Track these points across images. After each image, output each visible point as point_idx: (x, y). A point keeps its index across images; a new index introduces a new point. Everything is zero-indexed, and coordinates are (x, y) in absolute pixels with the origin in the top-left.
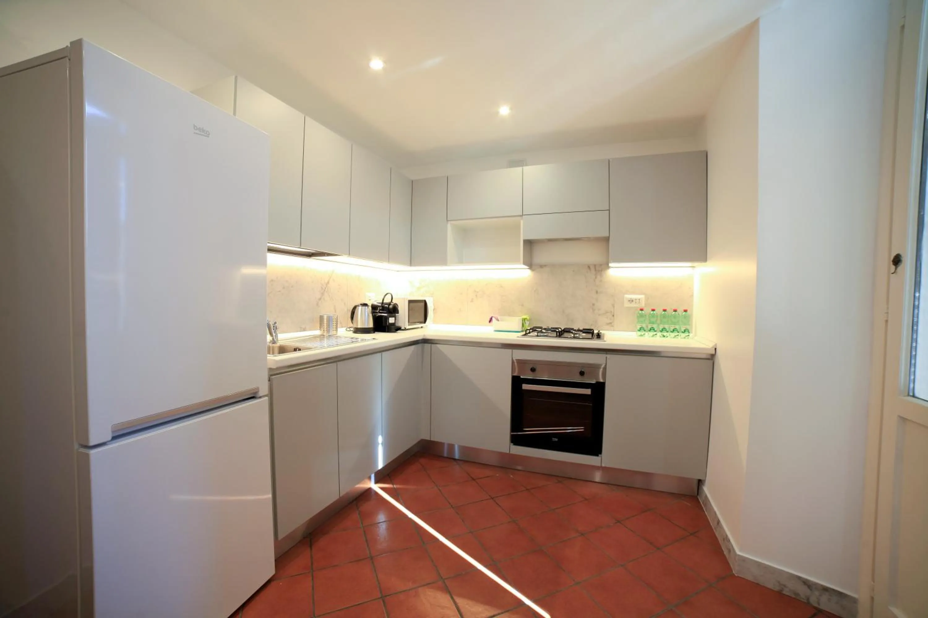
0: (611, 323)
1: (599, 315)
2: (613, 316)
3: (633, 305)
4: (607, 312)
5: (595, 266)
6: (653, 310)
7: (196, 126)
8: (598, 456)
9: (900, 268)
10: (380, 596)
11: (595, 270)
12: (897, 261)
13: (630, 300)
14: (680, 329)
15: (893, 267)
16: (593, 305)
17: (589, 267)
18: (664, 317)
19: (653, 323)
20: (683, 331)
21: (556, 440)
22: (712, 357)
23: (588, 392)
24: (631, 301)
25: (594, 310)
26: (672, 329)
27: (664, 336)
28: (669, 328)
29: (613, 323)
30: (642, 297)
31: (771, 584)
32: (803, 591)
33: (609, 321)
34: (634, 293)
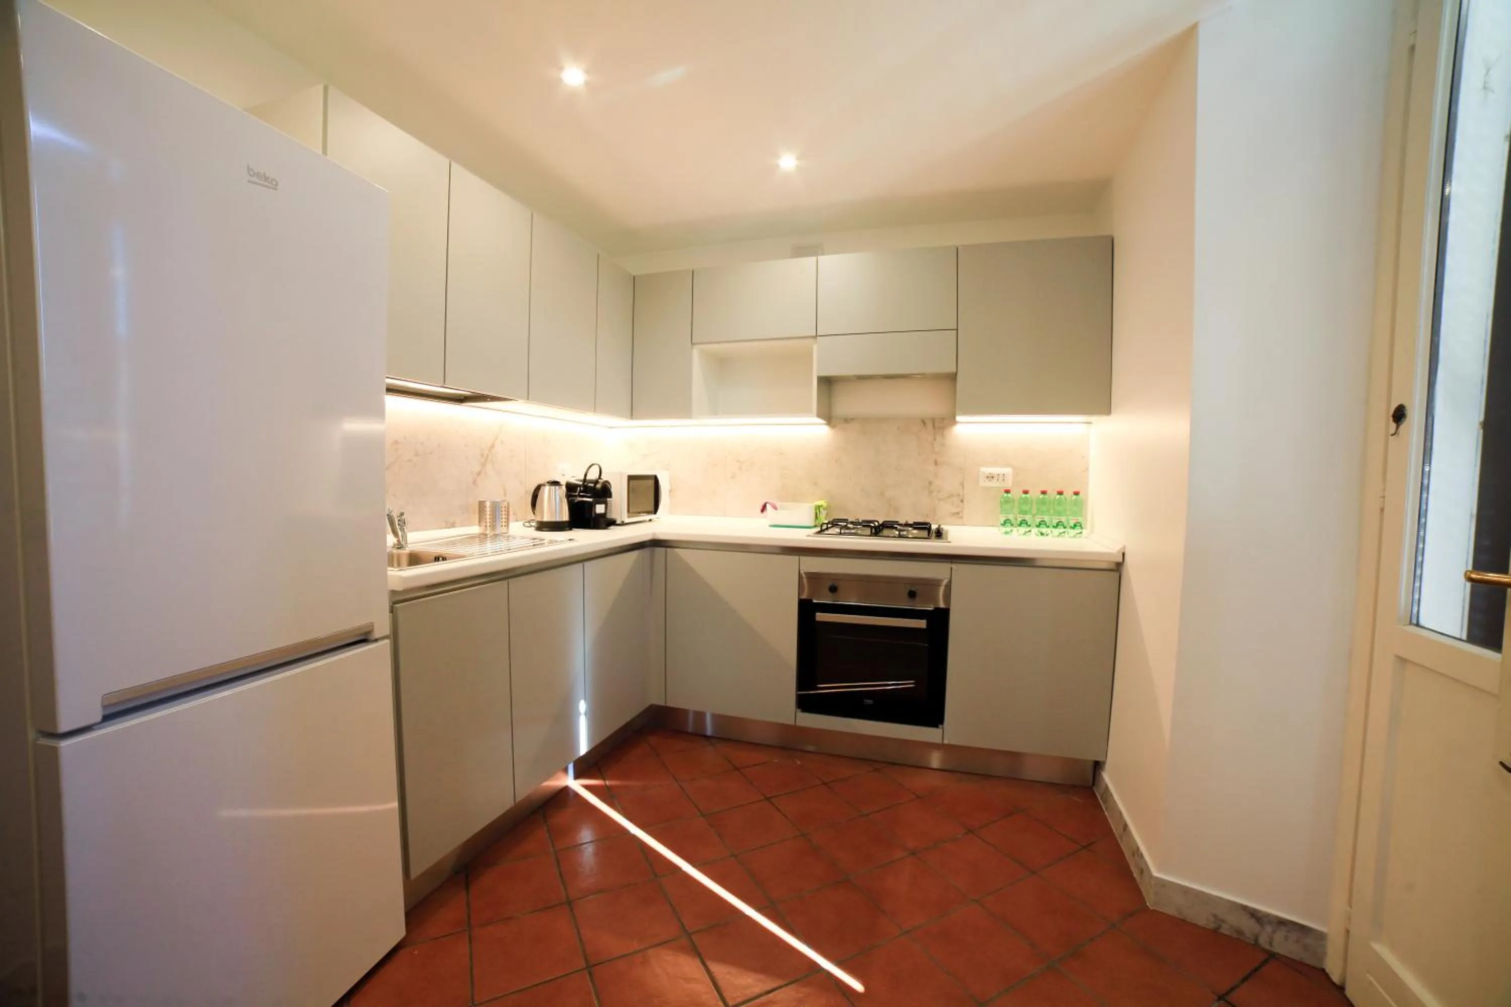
0: (958, 513)
1: (940, 500)
2: (962, 501)
3: (994, 484)
4: (951, 496)
5: (933, 420)
6: (1026, 492)
7: (252, 170)
8: (936, 726)
9: (1403, 427)
10: (584, 966)
11: (934, 426)
12: (1399, 415)
13: (989, 476)
14: (1068, 522)
15: (1393, 425)
16: (930, 483)
17: (924, 422)
18: (1043, 502)
19: (1025, 513)
20: (1072, 525)
21: (870, 702)
22: (1118, 567)
23: (922, 624)
24: (991, 477)
25: (931, 492)
26: (1055, 522)
27: (1042, 534)
28: (1051, 521)
29: (961, 515)
30: (1008, 471)
31: (1202, 919)
32: (1248, 926)
33: (955, 510)
34: (995, 464)
